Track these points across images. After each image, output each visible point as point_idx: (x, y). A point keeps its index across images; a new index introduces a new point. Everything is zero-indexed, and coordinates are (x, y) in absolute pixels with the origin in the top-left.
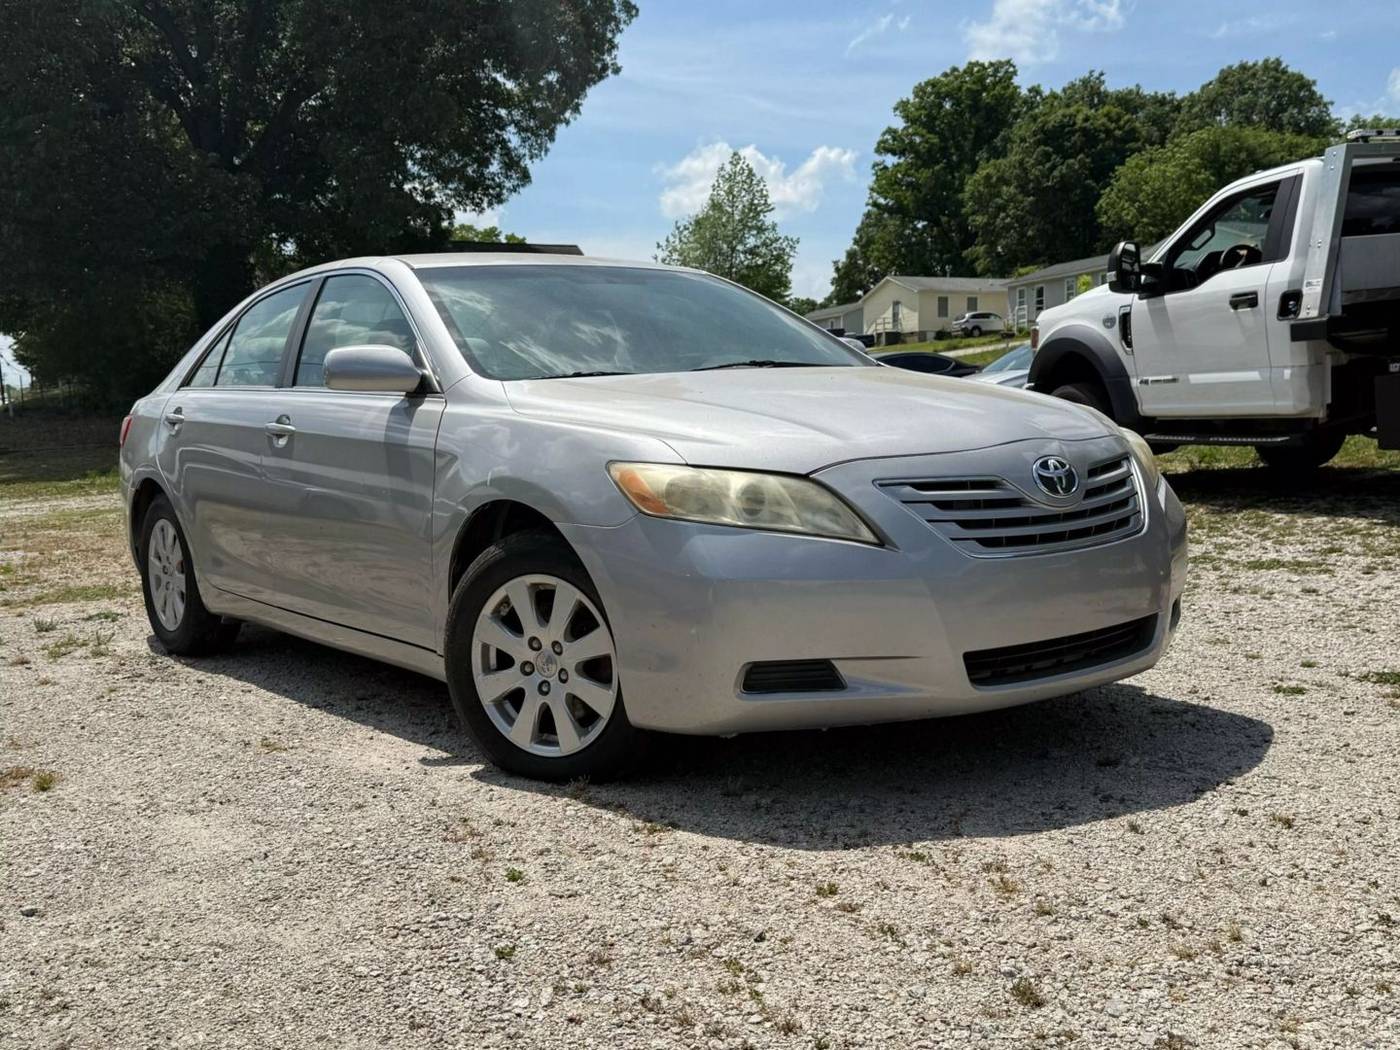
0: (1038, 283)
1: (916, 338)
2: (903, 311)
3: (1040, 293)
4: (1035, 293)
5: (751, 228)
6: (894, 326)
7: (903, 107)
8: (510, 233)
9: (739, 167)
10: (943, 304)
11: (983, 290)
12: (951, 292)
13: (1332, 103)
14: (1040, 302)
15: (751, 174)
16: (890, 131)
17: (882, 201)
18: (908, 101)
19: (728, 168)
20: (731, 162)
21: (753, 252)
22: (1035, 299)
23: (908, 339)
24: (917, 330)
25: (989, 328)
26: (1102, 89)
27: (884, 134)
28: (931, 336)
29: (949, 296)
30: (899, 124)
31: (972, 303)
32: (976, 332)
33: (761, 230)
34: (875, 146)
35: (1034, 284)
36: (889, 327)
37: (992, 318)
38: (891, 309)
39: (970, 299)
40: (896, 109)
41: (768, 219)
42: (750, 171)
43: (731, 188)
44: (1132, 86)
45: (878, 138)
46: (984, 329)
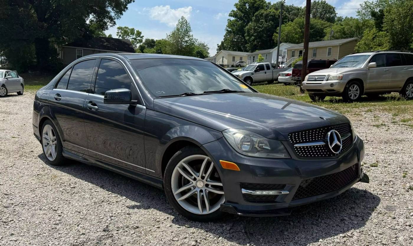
0: (254, 55)
1: (226, 66)
2: (224, 59)
3: (254, 57)
4: (253, 57)
5: (186, 36)
6: (222, 63)
7: (236, 5)
8: (137, 30)
9: (183, 20)
10: (234, 58)
11: (244, 55)
12: (236, 55)
13: (337, 14)
14: (254, 60)
15: (186, 22)
16: (233, 11)
17: (228, 29)
18: (238, 4)
19: (181, 20)
20: (181, 19)
21: (186, 42)
22: (253, 59)
23: (225, 66)
24: (227, 64)
25: (242, 65)
26: (284, 4)
27: (231, 12)
28: (230, 66)
29: (235, 56)
30: (235, 9)
31: (241, 58)
32: (239, 66)
33: (189, 37)
34: (229, 14)
35: (253, 55)
36: (221, 63)
37: (244, 63)
38: (222, 58)
39: (240, 57)
40: (234, 5)
41: (191, 34)
42: (186, 21)
43: (181, 25)
44: (291, 5)
45: (230, 12)
46: (241, 65)
